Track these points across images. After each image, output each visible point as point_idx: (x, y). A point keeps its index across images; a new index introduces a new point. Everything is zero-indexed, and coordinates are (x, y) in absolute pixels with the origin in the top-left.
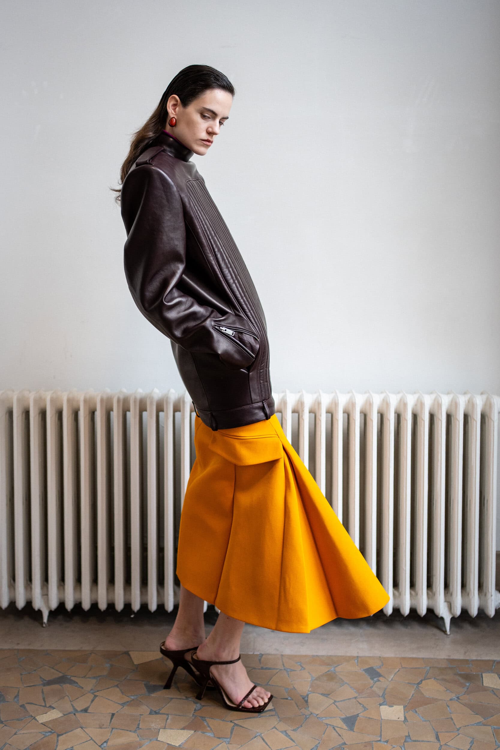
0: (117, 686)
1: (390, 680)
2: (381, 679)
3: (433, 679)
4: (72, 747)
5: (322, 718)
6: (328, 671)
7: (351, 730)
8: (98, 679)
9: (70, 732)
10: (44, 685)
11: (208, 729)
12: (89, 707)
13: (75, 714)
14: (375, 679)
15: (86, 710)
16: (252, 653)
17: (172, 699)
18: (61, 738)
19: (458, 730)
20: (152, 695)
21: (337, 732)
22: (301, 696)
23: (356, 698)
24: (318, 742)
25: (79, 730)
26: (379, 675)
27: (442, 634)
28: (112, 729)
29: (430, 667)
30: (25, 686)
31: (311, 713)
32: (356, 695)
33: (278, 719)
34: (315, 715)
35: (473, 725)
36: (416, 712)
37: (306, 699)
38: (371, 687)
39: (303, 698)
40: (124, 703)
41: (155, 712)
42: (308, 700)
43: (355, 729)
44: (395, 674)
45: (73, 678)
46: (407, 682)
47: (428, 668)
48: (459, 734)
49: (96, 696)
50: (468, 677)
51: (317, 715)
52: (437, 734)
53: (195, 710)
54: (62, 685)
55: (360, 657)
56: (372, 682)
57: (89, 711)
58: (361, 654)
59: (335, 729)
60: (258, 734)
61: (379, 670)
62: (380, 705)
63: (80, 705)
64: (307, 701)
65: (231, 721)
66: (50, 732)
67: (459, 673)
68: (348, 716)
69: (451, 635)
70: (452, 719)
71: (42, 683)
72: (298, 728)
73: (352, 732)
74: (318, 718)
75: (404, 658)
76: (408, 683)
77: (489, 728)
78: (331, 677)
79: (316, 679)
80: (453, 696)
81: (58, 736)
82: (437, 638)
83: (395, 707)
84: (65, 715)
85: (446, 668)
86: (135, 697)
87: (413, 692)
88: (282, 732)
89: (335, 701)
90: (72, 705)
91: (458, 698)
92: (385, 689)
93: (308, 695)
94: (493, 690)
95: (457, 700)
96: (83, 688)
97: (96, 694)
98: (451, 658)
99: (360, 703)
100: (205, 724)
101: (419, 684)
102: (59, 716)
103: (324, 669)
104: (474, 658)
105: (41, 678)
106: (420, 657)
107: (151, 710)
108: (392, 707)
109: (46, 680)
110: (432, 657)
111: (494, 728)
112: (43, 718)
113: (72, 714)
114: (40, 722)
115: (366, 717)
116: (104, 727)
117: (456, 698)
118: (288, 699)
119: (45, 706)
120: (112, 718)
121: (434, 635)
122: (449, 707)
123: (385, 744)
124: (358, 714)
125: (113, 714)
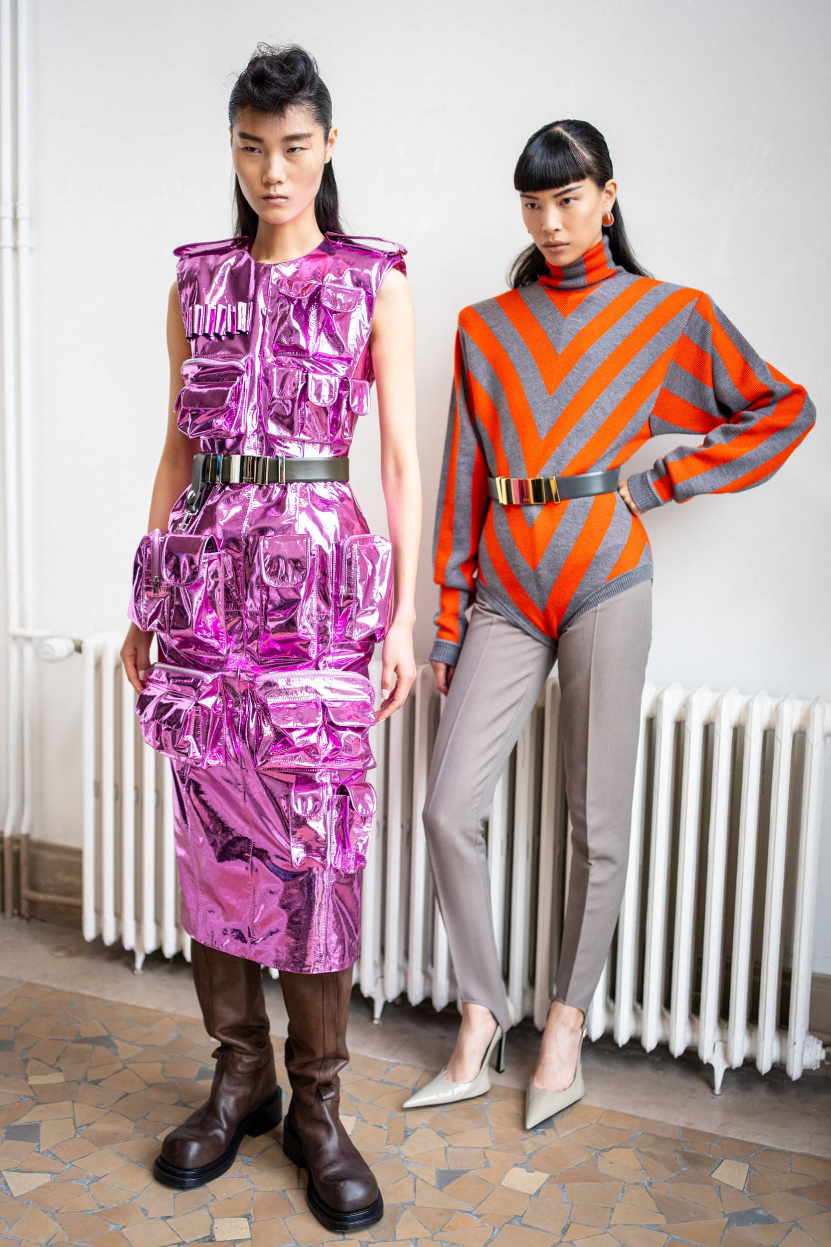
0: (163, 1062)
1: (561, 1136)
2: (550, 1132)
3: (631, 1150)
5: (411, 1162)
7: (439, 1188)
9: (55, 1103)
13: (80, 1084)
15: (97, 1082)
16: (384, 1059)
18: (38, 1107)
19: (609, 1227)
21: (415, 1186)
22: (406, 1128)
23: (486, 1148)
25: (68, 1103)
26: (553, 1127)
28: (111, 1111)
29: (643, 1133)
30: (50, 1037)
31: (401, 1154)
32: (489, 1144)
34: (403, 1157)
35: (641, 1226)
36: (564, 1187)
37: (409, 1133)
39: (405, 1132)
41: (184, 1103)
42: (409, 1136)
43: (445, 1190)
44: (578, 1130)
45: (116, 1042)
46: (586, 1144)
47: (640, 1133)
48: (605, 1233)
49: (125, 1068)
50: (693, 1160)
51: (406, 1157)
52: (568, 1226)
54: (95, 1046)
57: (101, 1084)
62: (516, 1165)
64: (406, 1137)
66: (31, 1097)
67: (686, 1150)
68: (452, 1168)
69: (722, 1097)
70: (613, 1210)
71: (73, 1038)
73: (438, 1191)
74: (404, 1162)
75: (612, 1112)
76: (588, 1147)
77: (666, 1236)
80: (646, 1180)
81: (38, 1104)
82: (694, 1095)
83: (536, 1173)
84: (67, 1082)
85: (668, 1139)
86: (175, 1081)
87: (584, 1160)
89: (450, 1146)
90: (86, 1072)
91: (650, 1184)
92: (543, 1147)
94: (720, 1187)
95: (645, 1187)
96: (118, 1055)
98: (692, 1127)
99: (485, 1157)
101: (603, 1151)
102: (59, 1082)
104: (731, 1136)
105: (77, 1032)
106: (641, 1115)
107: (182, 1100)
108: (533, 1172)
109: (79, 1037)
110: (660, 1119)
111: (673, 1239)
112: (34, 1080)
113: (76, 1083)
114: (30, 1083)
115: (478, 1177)
116: (102, 1106)
117: (646, 1184)
118: (381, 1127)
119: (52, 1067)
120: (121, 1099)
121: (693, 1090)
122: (623, 1192)
123: (475, 1218)
124: (468, 1171)
125: (127, 1094)
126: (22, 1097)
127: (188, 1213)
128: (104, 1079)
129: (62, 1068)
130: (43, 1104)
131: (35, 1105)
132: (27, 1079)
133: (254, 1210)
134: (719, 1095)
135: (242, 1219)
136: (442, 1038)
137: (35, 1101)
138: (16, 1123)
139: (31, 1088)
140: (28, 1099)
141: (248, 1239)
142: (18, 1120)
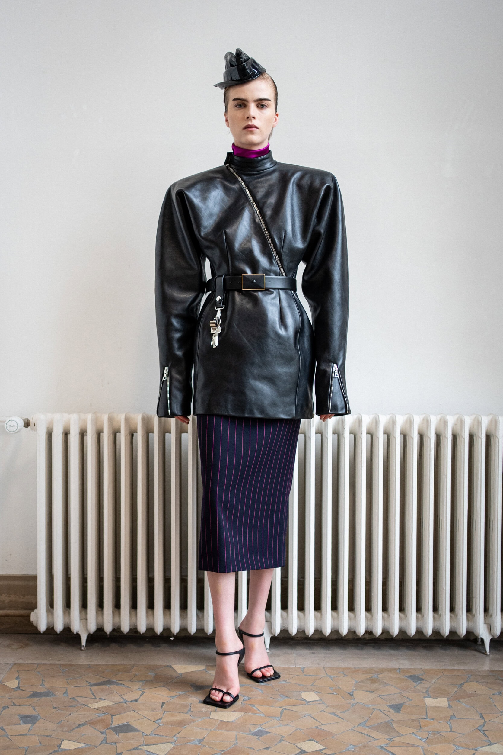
0: (164, 686)
1: (433, 682)
2: (424, 682)
3: (475, 682)
4: (128, 722)
6: (371, 677)
7: (398, 712)
8: (144, 682)
10: (91, 686)
11: (258, 711)
12: (138, 699)
13: (126, 703)
14: (418, 682)
15: (136, 701)
16: (295, 666)
18: (116, 717)
20: (200, 692)
21: (384, 713)
23: (400, 693)
24: (366, 719)
25: (132, 712)
26: (423, 680)
27: (482, 655)
28: (164, 711)
29: (472, 675)
30: (72, 686)
31: (358, 703)
32: (399, 691)
33: (326, 706)
36: (460, 701)
37: (352, 694)
38: (414, 687)
39: (348, 694)
40: (173, 696)
42: (353, 695)
43: (401, 712)
44: (437, 679)
46: (449, 683)
47: (470, 675)
51: (363, 703)
53: (243, 700)
54: (108, 685)
55: (401, 669)
56: (415, 684)
57: (139, 701)
58: (402, 667)
59: (382, 712)
60: (307, 715)
61: (421, 677)
62: (424, 697)
63: (130, 697)
64: (352, 695)
65: (280, 707)
66: (104, 713)
67: (500, 678)
68: (393, 704)
69: (492, 655)
70: (495, 706)
72: (346, 711)
73: (398, 714)
74: (364, 705)
75: (445, 670)
76: (450, 684)
78: (373, 681)
79: (360, 682)
80: (496, 692)
81: (113, 715)
83: (439, 699)
84: (115, 704)
85: (487, 675)
87: (456, 690)
88: (330, 713)
89: (380, 695)
91: (500, 693)
92: (428, 688)
93: (353, 692)
96: (130, 688)
97: (144, 691)
98: (492, 669)
99: (405, 697)
100: (255, 709)
101: (461, 684)
102: (110, 704)
103: (367, 676)
105: (86, 681)
106: (460, 669)
108: (436, 698)
109: (92, 683)
110: (473, 669)
112: (95, 706)
113: (123, 703)
114: (92, 707)
115: (411, 705)
117: (498, 694)
118: (333, 694)
119: (95, 698)
120: (162, 706)
121: (474, 655)
122: (492, 699)
123: (432, 720)
124: (403, 703)
125: (164, 703)
126: (97, 714)
127: (276, 744)
129: (103, 698)
130: (116, 715)
132: (87, 706)
133: (311, 737)
134: (489, 655)
135: (310, 742)
136: (313, 653)
137: (110, 715)
138: (113, 726)
139: (97, 710)
140: (103, 715)
141: (324, 749)
142: (111, 724)
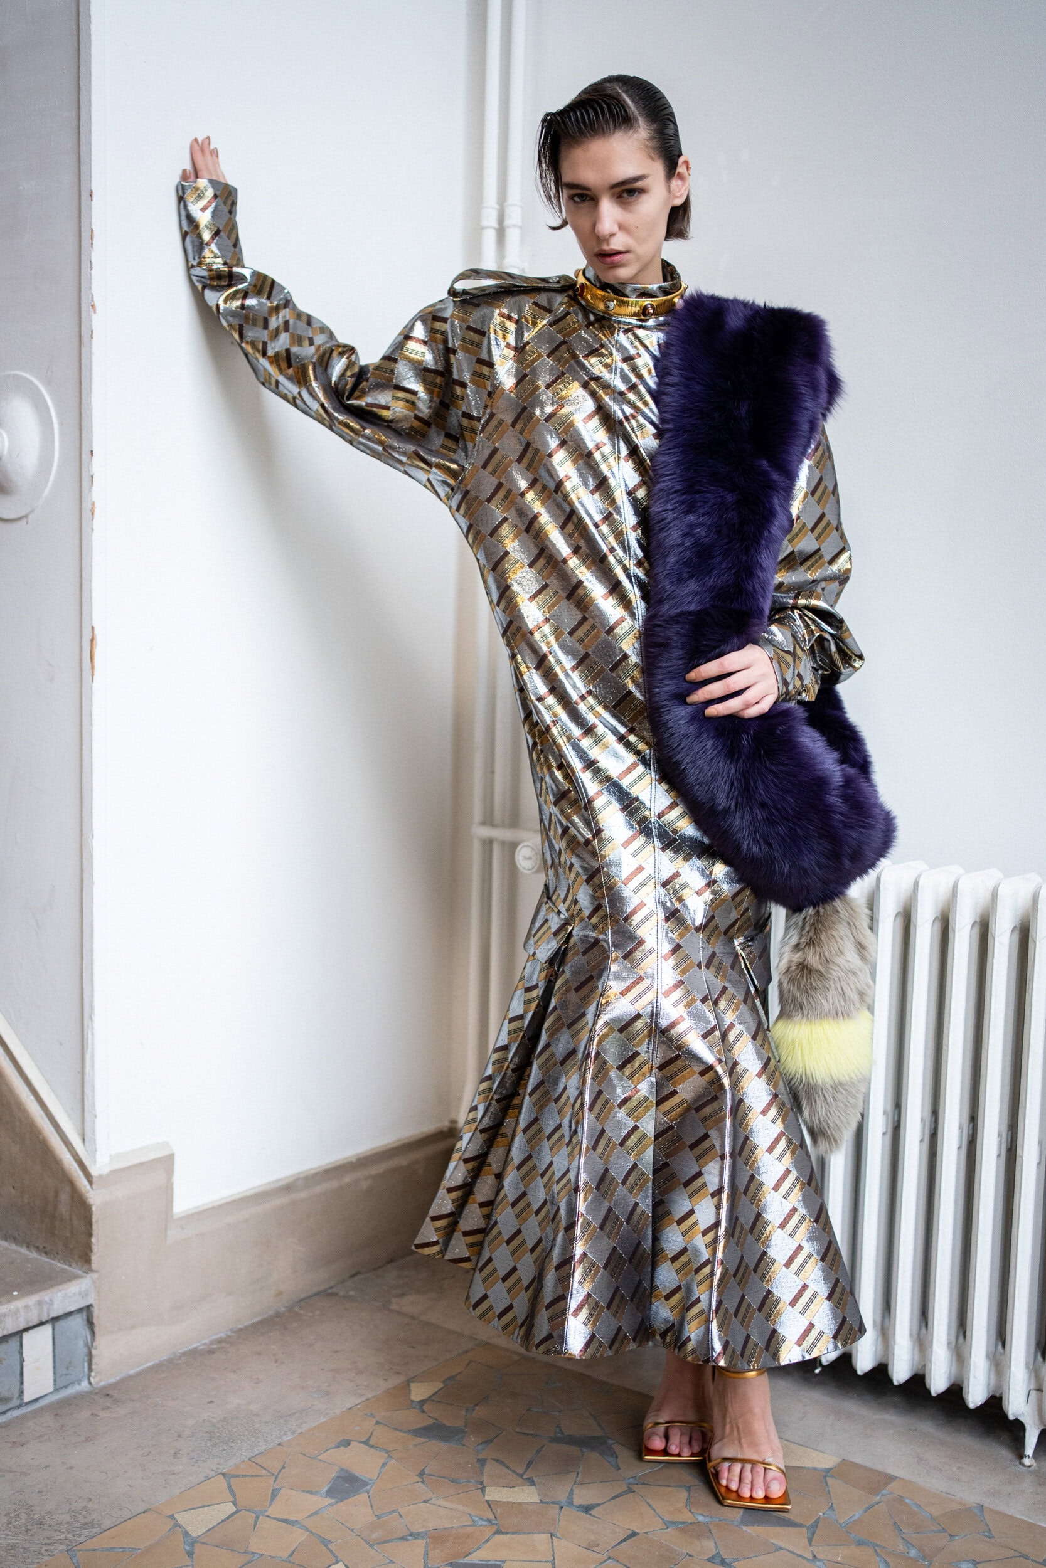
4: (504, 1562)
9: (524, 1533)
10: (553, 1440)
13: (562, 1507)
15: (587, 1509)
17: (781, 1549)
20: (745, 1528)
25: (545, 1537)
28: (609, 1558)
30: (518, 1430)
40: (673, 1523)
41: (723, 1560)
45: (616, 1447)
49: (630, 1491)
54: (584, 1450)
57: (593, 1512)
63: (588, 1495)
66: (490, 1521)
71: (552, 1435)
84: (541, 1502)
86: (708, 1519)
90: (572, 1490)
97: (635, 1487)
102: (530, 1500)
105: (558, 1425)
107: (718, 1553)
109: (562, 1433)
113: (558, 1506)
114: (487, 1498)
116: (594, 1549)
119: (521, 1476)
120: (624, 1540)
125: (634, 1534)
126: (476, 1519)
128: (599, 1505)
129: (535, 1480)
130: (507, 1533)
131: (494, 1534)
132: (483, 1490)
137: (495, 1528)
138: (467, 1560)
139: (490, 1506)
140: (485, 1523)
142: (470, 1554)
